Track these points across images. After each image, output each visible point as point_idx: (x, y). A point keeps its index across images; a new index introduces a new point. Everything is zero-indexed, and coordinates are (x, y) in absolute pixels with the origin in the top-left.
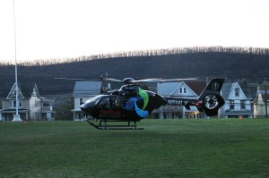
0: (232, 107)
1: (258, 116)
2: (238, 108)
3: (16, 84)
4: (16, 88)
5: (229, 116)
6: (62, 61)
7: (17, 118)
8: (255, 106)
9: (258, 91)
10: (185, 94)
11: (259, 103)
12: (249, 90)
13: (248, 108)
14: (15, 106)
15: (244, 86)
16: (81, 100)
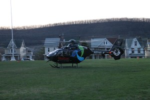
0: (133, 52)
1: (148, 57)
2: (136, 52)
3: (12, 40)
4: (12, 42)
5: (131, 57)
6: (37, 27)
7: (13, 59)
8: (146, 52)
9: (148, 43)
10: (107, 45)
11: (148, 49)
12: (142, 42)
13: (142, 52)
14: (12, 52)
15: (139, 40)
16: (49, 49)
